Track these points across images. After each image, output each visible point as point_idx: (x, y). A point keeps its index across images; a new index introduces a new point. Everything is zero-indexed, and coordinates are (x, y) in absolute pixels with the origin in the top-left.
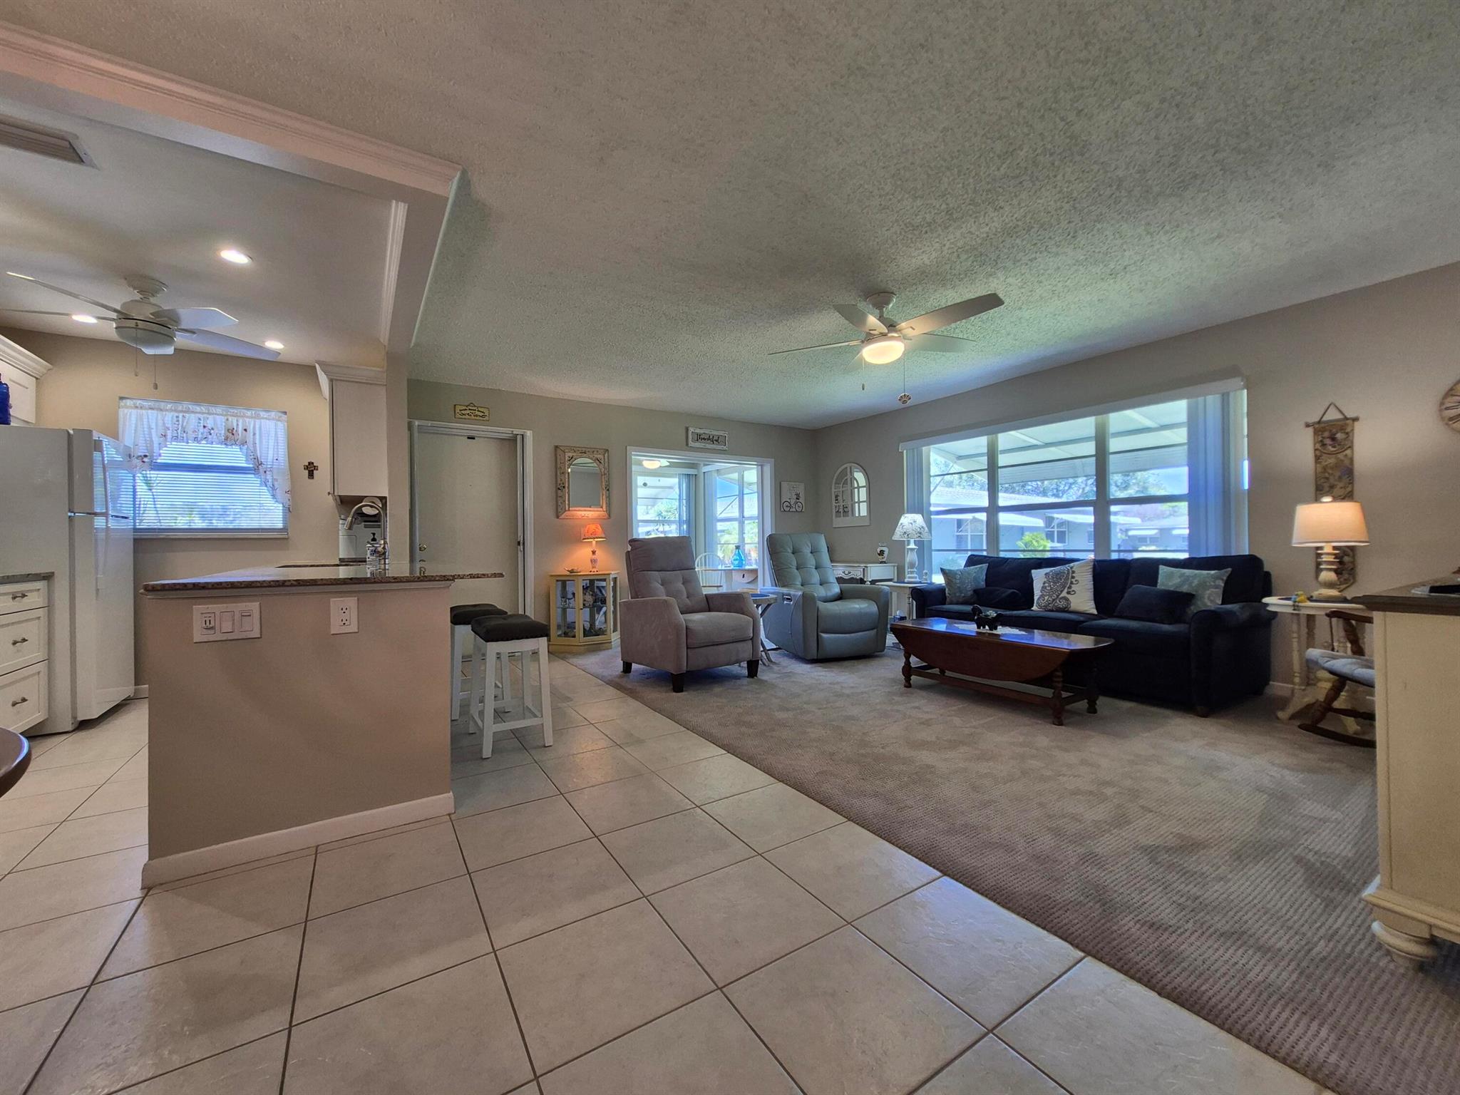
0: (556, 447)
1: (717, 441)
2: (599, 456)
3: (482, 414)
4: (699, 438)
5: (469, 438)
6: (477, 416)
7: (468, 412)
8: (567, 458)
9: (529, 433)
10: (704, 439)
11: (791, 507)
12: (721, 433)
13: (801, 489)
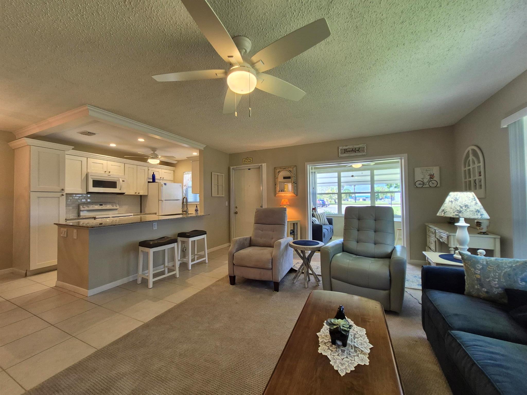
0: (275, 168)
1: (358, 150)
2: (290, 169)
3: (250, 160)
4: (346, 151)
5: (249, 169)
6: (249, 161)
7: (246, 160)
8: (277, 172)
9: (264, 165)
10: (349, 151)
11: (424, 184)
12: (361, 146)
13: (435, 171)
